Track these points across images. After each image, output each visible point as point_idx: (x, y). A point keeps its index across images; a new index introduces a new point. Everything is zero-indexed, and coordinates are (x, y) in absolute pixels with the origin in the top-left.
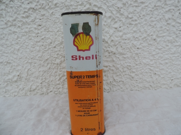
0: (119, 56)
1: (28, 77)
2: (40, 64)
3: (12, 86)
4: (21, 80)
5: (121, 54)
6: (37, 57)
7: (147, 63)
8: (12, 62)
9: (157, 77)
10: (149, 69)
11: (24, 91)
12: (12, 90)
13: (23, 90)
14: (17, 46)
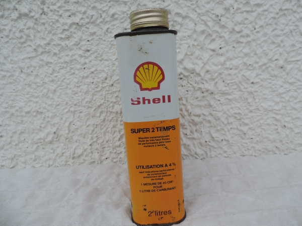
0: (220, 96)
1: (70, 135)
2: (89, 114)
3: (45, 151)
4: (59, 140)
5: (224, 93)
6: (84, 102)
7: (270, 108)
8: (44, 111)
9: (288, 132)
10: (273, 118)
11: (63, 158)
12: (45, 156)
13: (62, 156)
14: (52, 85)
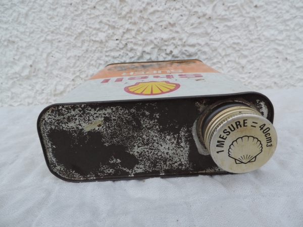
0: (218, 23)
1: (49, 69)
2: (69, 44)
3: (22, 87)
4: (37, 75)
5: (223, 19)
6: (62, 29)
7: (273, 38)
8: (17, 40)
10: (275, 49)
11: (44, 95)
12: (23, 93)
13: (43, 93)
14: (23, 7)
